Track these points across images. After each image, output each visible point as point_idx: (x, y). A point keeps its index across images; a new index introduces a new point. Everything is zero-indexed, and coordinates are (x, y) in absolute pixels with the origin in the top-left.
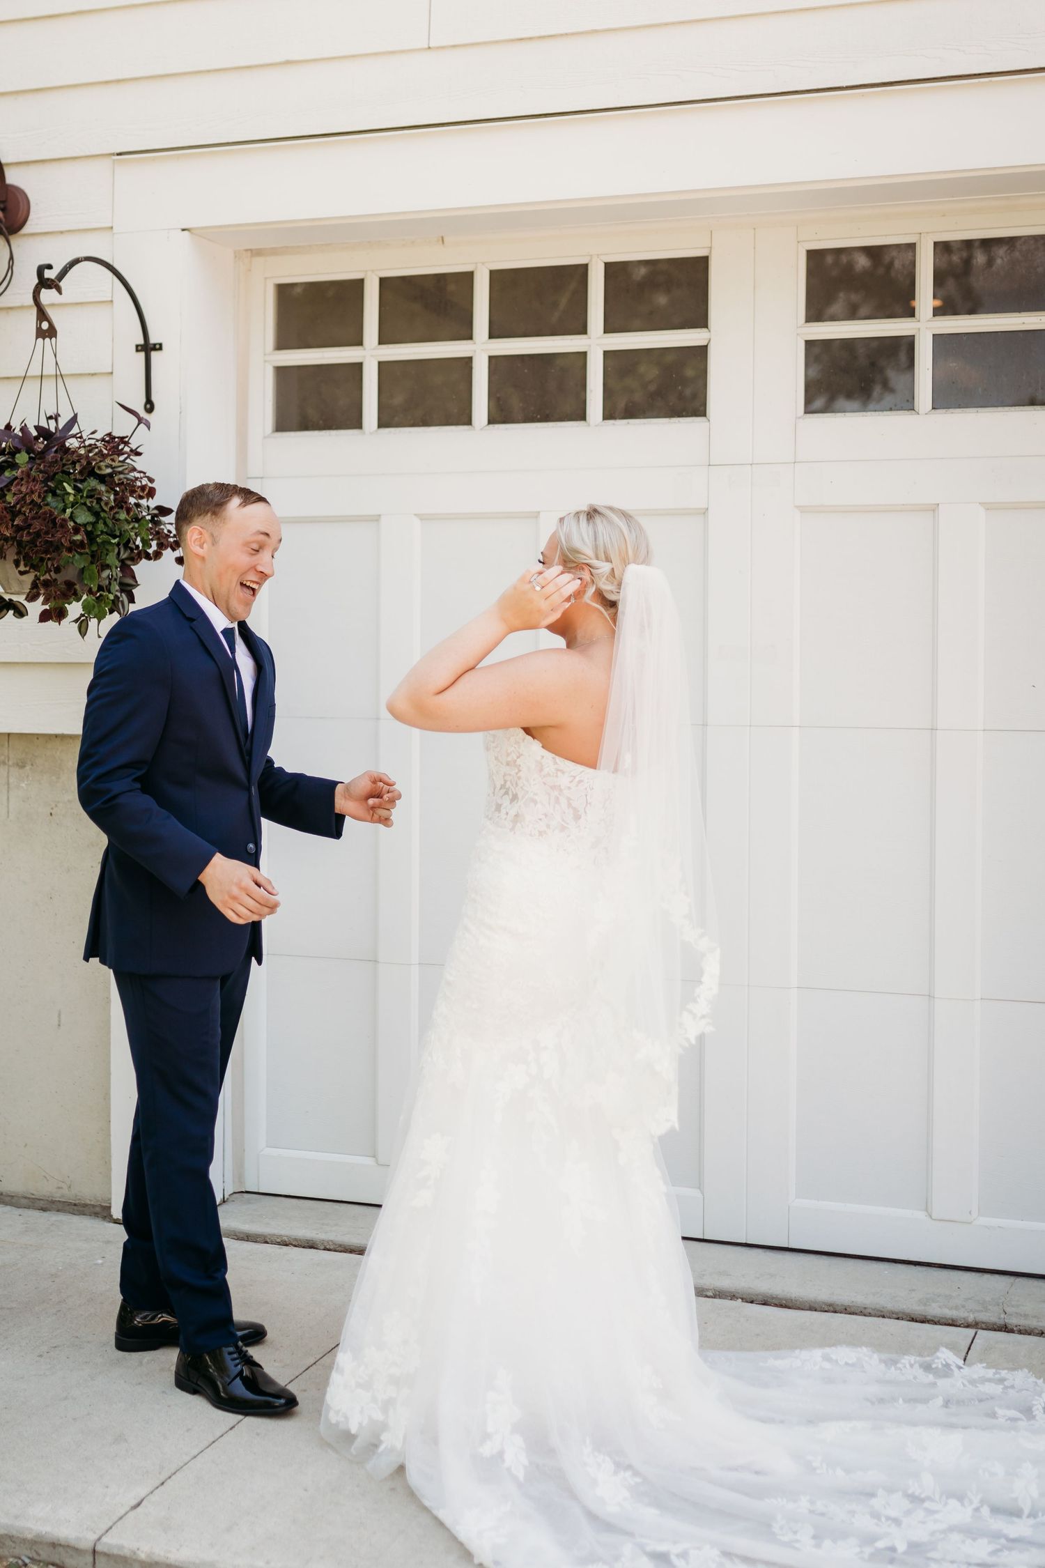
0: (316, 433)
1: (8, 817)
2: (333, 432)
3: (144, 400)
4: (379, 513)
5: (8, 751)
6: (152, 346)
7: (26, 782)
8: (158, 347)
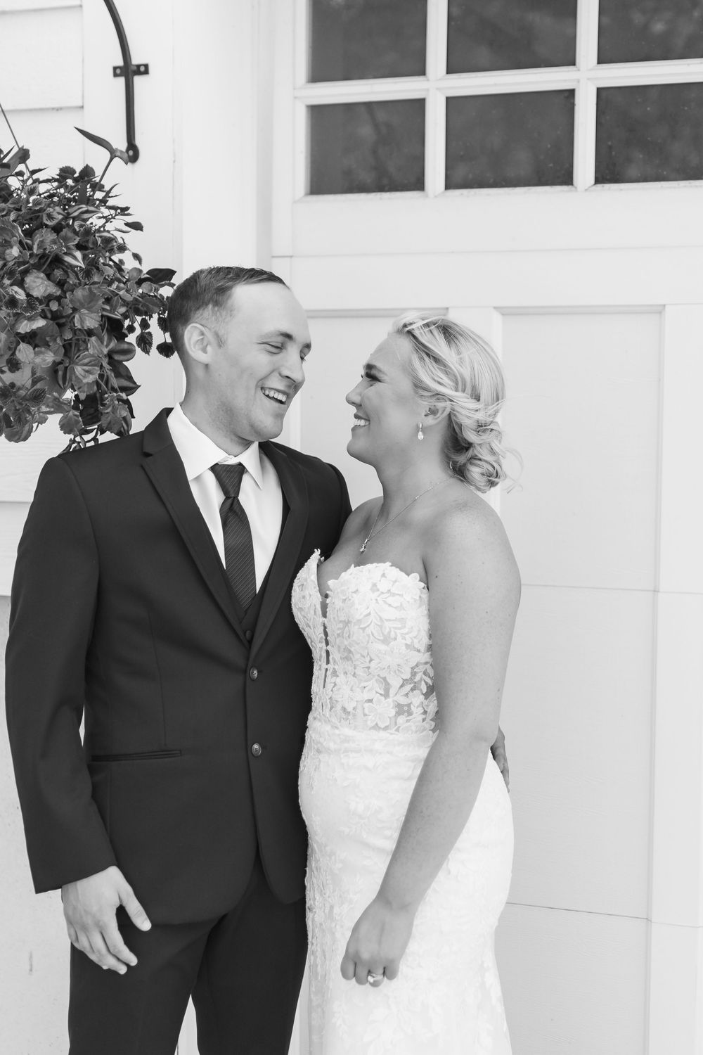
0: (363, 196)
2: (386, 196)
4: (447, 306)
6: (135, 68)
8: (143, 70)
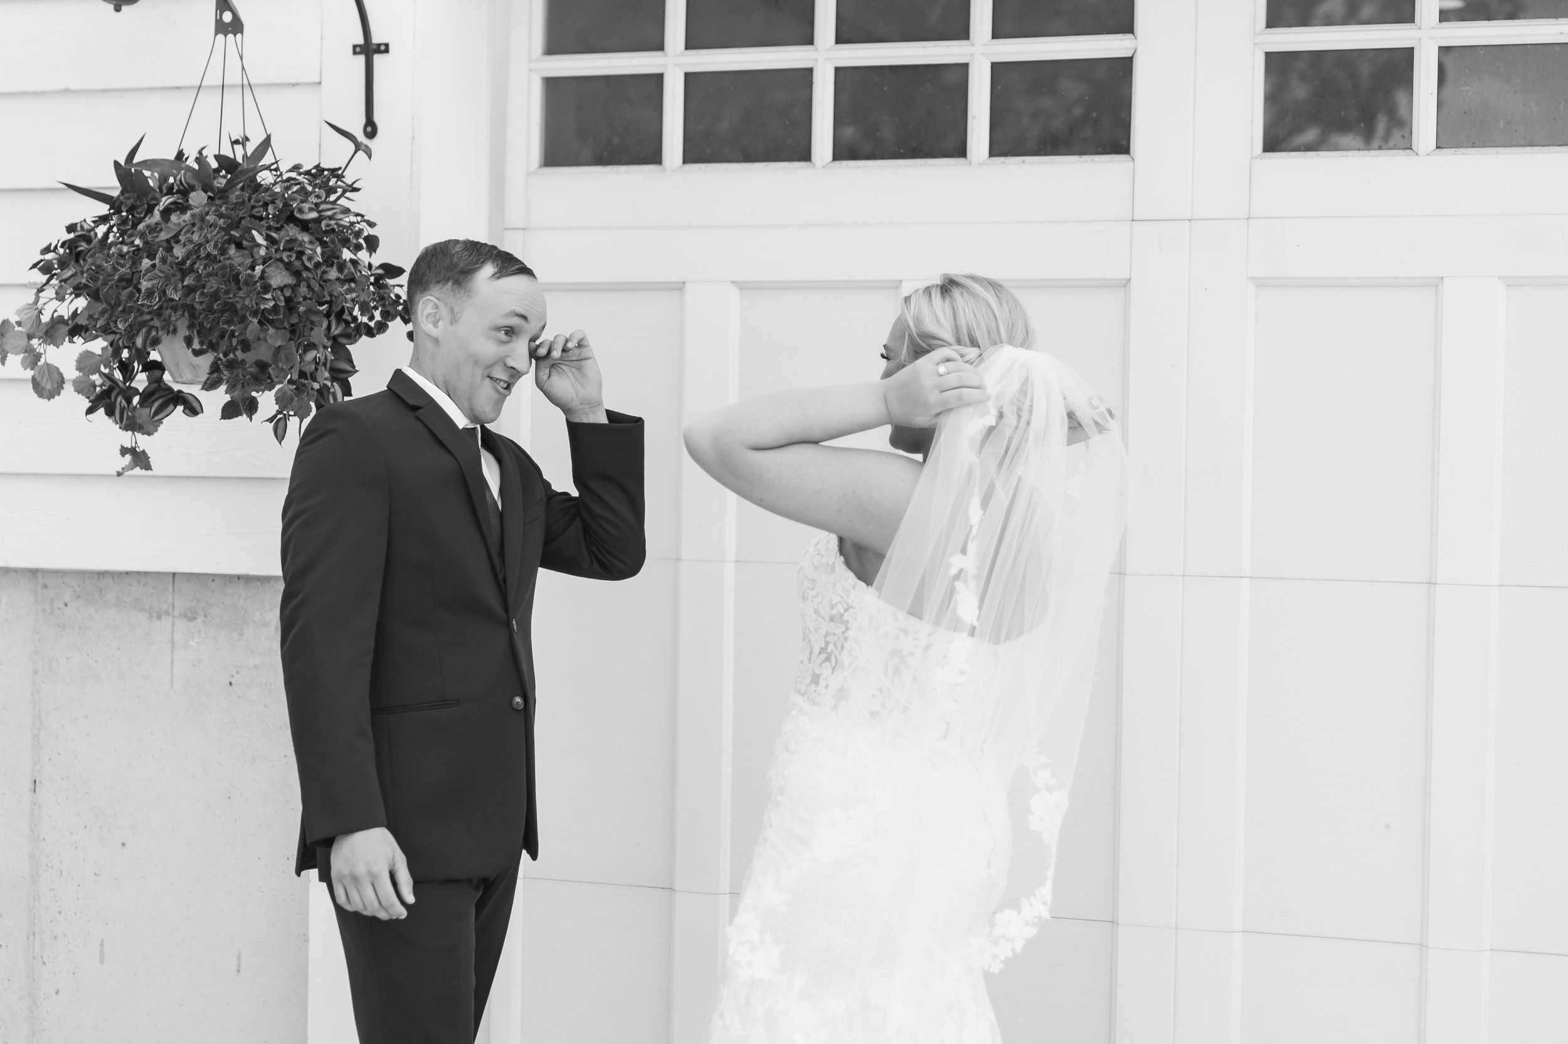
0: (599, 169)
1: (172, 686)
2: (623, 169)
3: (363, 121)
4: (684, 280)
5: (173, 596)
6: (375, 47)
7: (196, 640)
8: (384, 49)
